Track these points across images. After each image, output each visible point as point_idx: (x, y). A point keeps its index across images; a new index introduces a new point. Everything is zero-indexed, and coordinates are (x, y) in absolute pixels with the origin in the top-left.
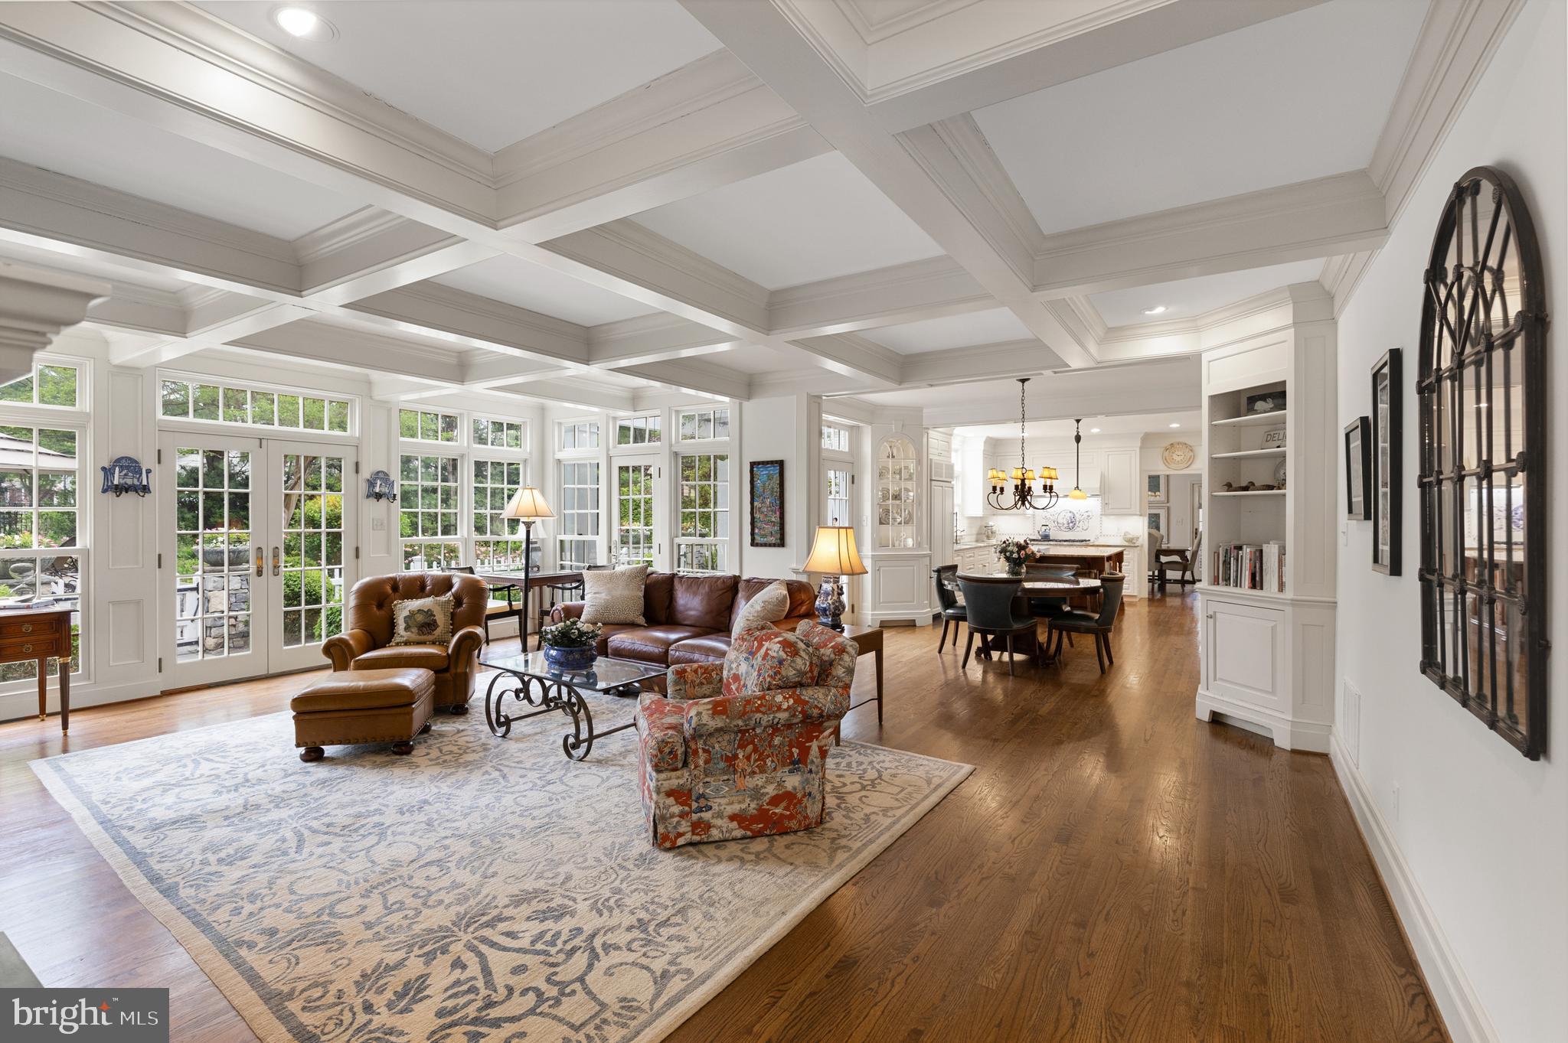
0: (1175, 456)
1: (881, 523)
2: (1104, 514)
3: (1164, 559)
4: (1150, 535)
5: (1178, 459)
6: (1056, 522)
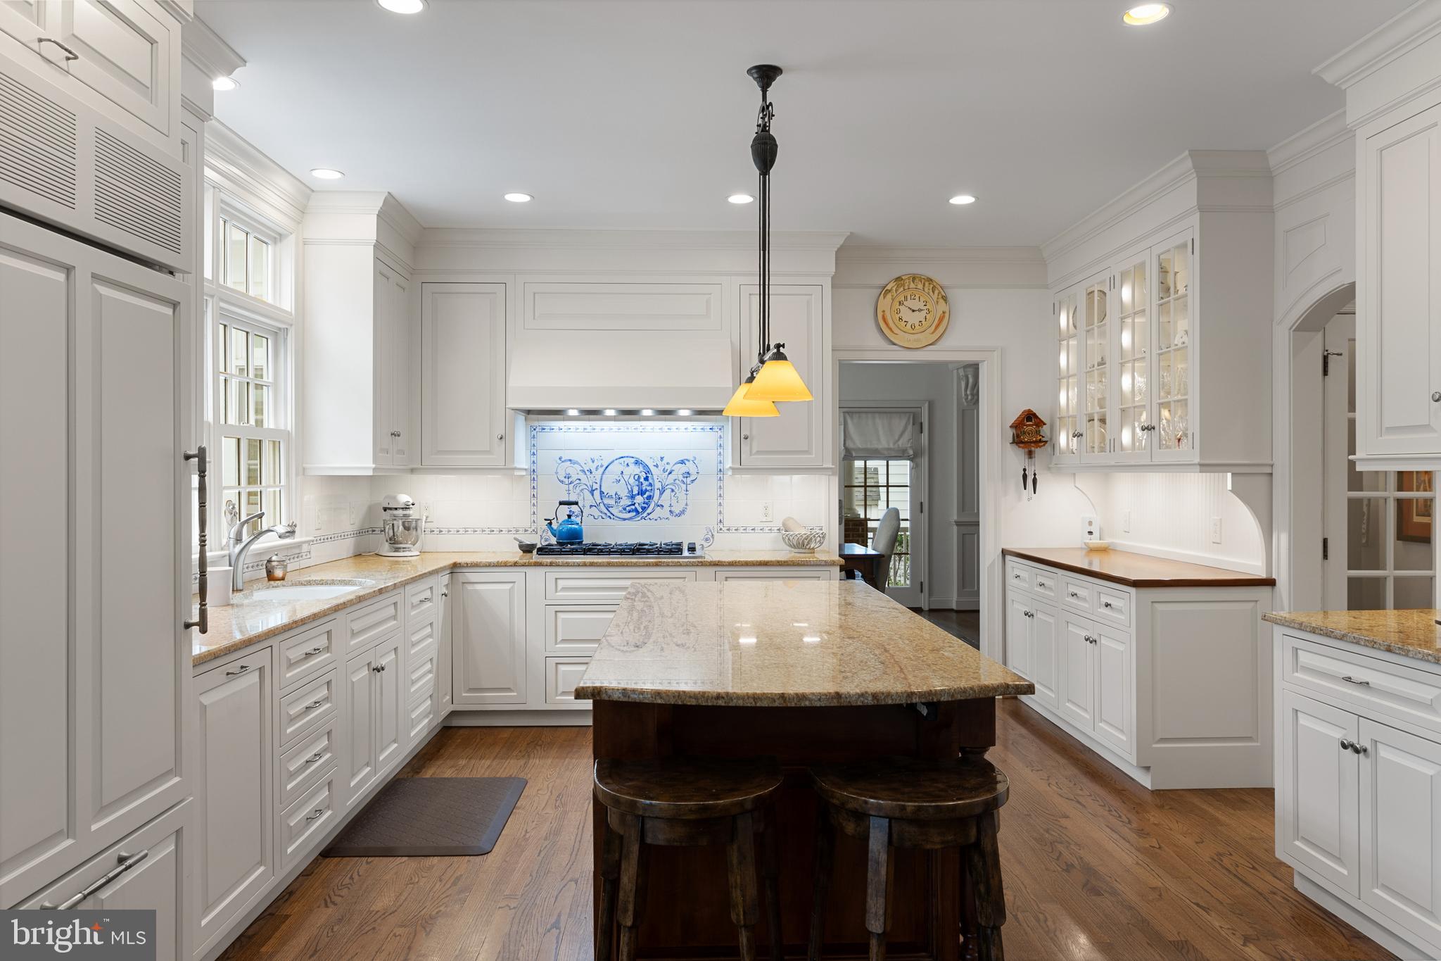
0: (905, 314)
2: (740, 469)
5: (913, 318)
6: (597, 493)
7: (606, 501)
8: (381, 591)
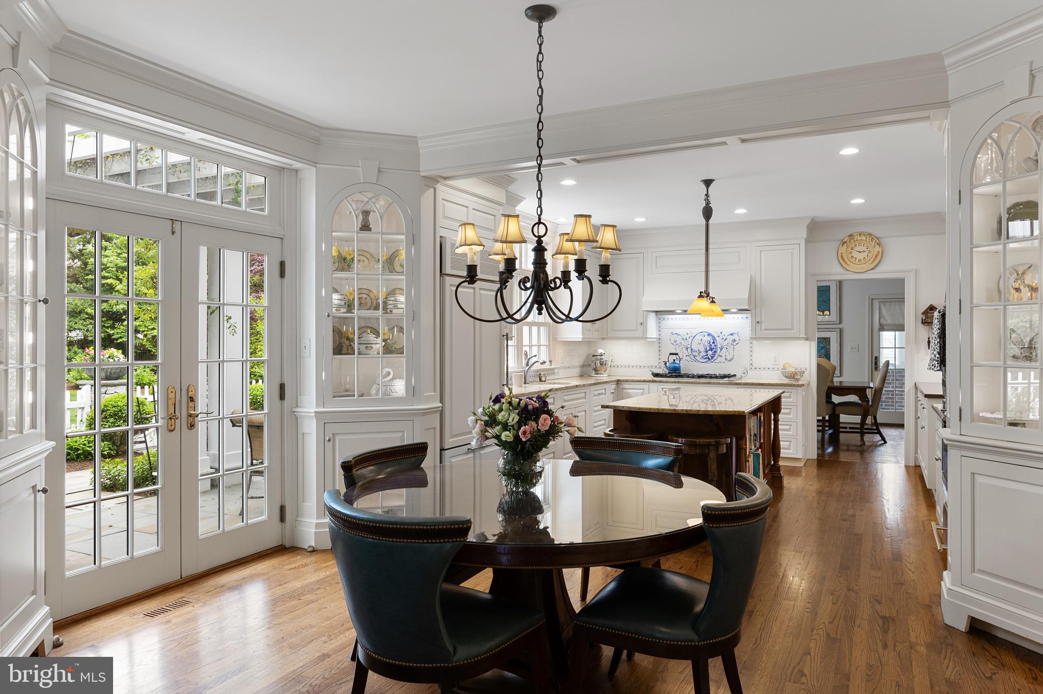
0: (855, 254)
1: (338, 350)
2: (755, 338)
3: (836, 399)
4: (819, 366)
5: (860, 256)
6: (689, 350)
7: (694, 353)
8: (577, 386)
